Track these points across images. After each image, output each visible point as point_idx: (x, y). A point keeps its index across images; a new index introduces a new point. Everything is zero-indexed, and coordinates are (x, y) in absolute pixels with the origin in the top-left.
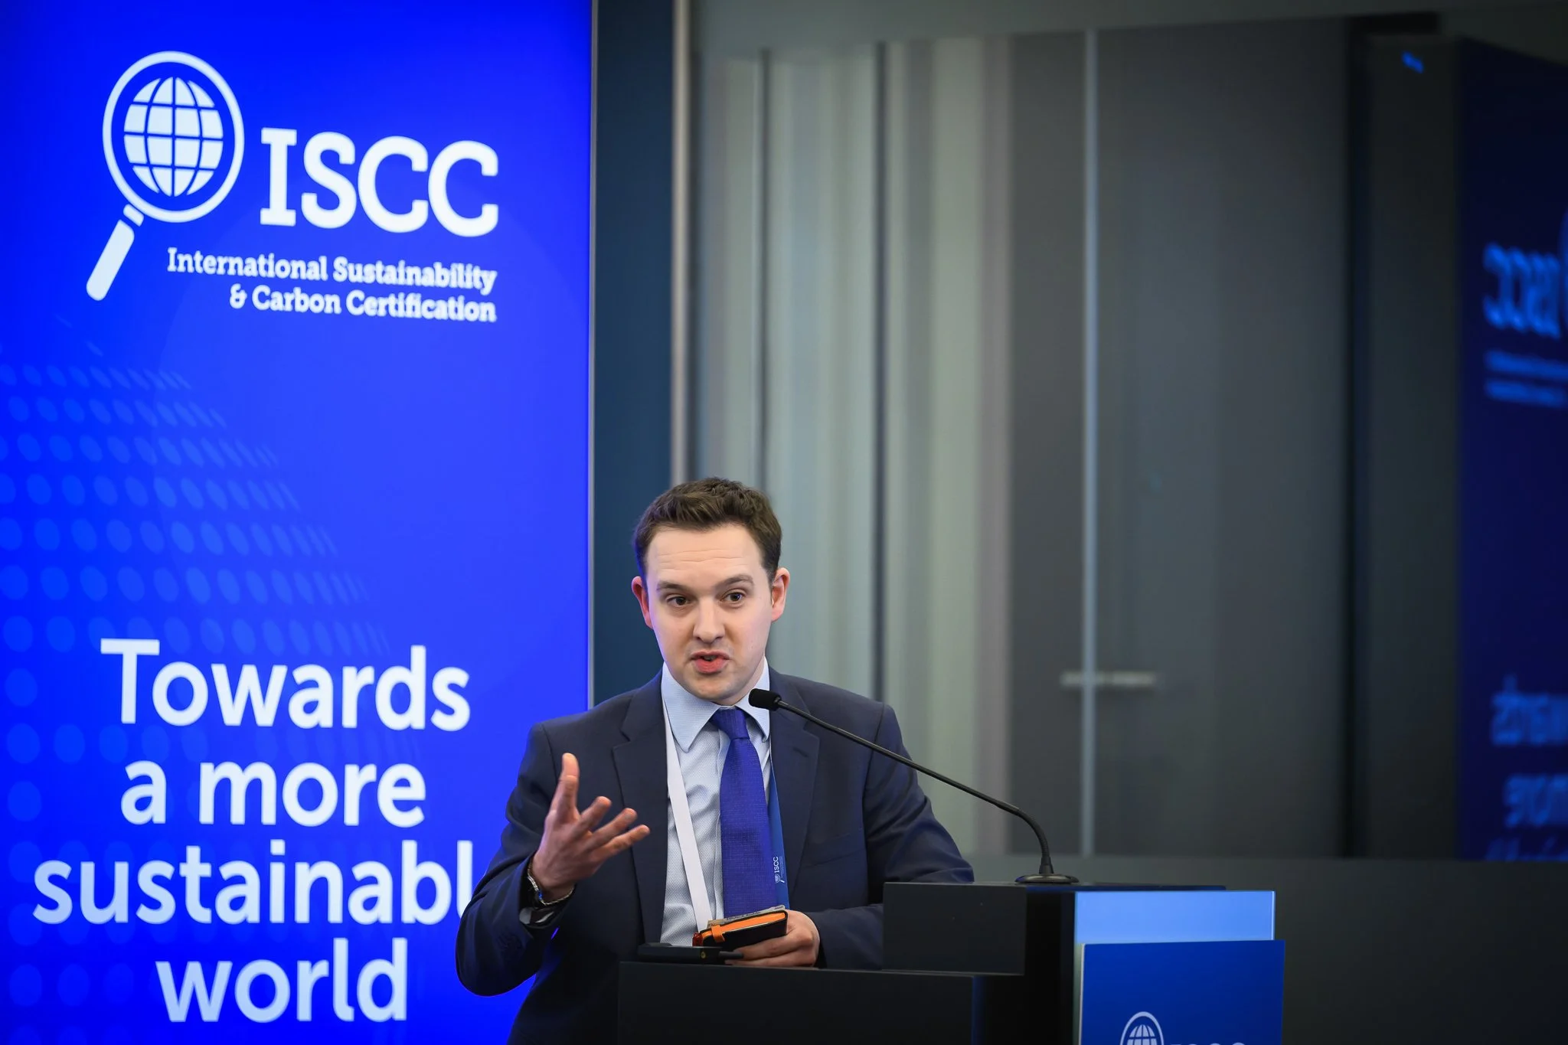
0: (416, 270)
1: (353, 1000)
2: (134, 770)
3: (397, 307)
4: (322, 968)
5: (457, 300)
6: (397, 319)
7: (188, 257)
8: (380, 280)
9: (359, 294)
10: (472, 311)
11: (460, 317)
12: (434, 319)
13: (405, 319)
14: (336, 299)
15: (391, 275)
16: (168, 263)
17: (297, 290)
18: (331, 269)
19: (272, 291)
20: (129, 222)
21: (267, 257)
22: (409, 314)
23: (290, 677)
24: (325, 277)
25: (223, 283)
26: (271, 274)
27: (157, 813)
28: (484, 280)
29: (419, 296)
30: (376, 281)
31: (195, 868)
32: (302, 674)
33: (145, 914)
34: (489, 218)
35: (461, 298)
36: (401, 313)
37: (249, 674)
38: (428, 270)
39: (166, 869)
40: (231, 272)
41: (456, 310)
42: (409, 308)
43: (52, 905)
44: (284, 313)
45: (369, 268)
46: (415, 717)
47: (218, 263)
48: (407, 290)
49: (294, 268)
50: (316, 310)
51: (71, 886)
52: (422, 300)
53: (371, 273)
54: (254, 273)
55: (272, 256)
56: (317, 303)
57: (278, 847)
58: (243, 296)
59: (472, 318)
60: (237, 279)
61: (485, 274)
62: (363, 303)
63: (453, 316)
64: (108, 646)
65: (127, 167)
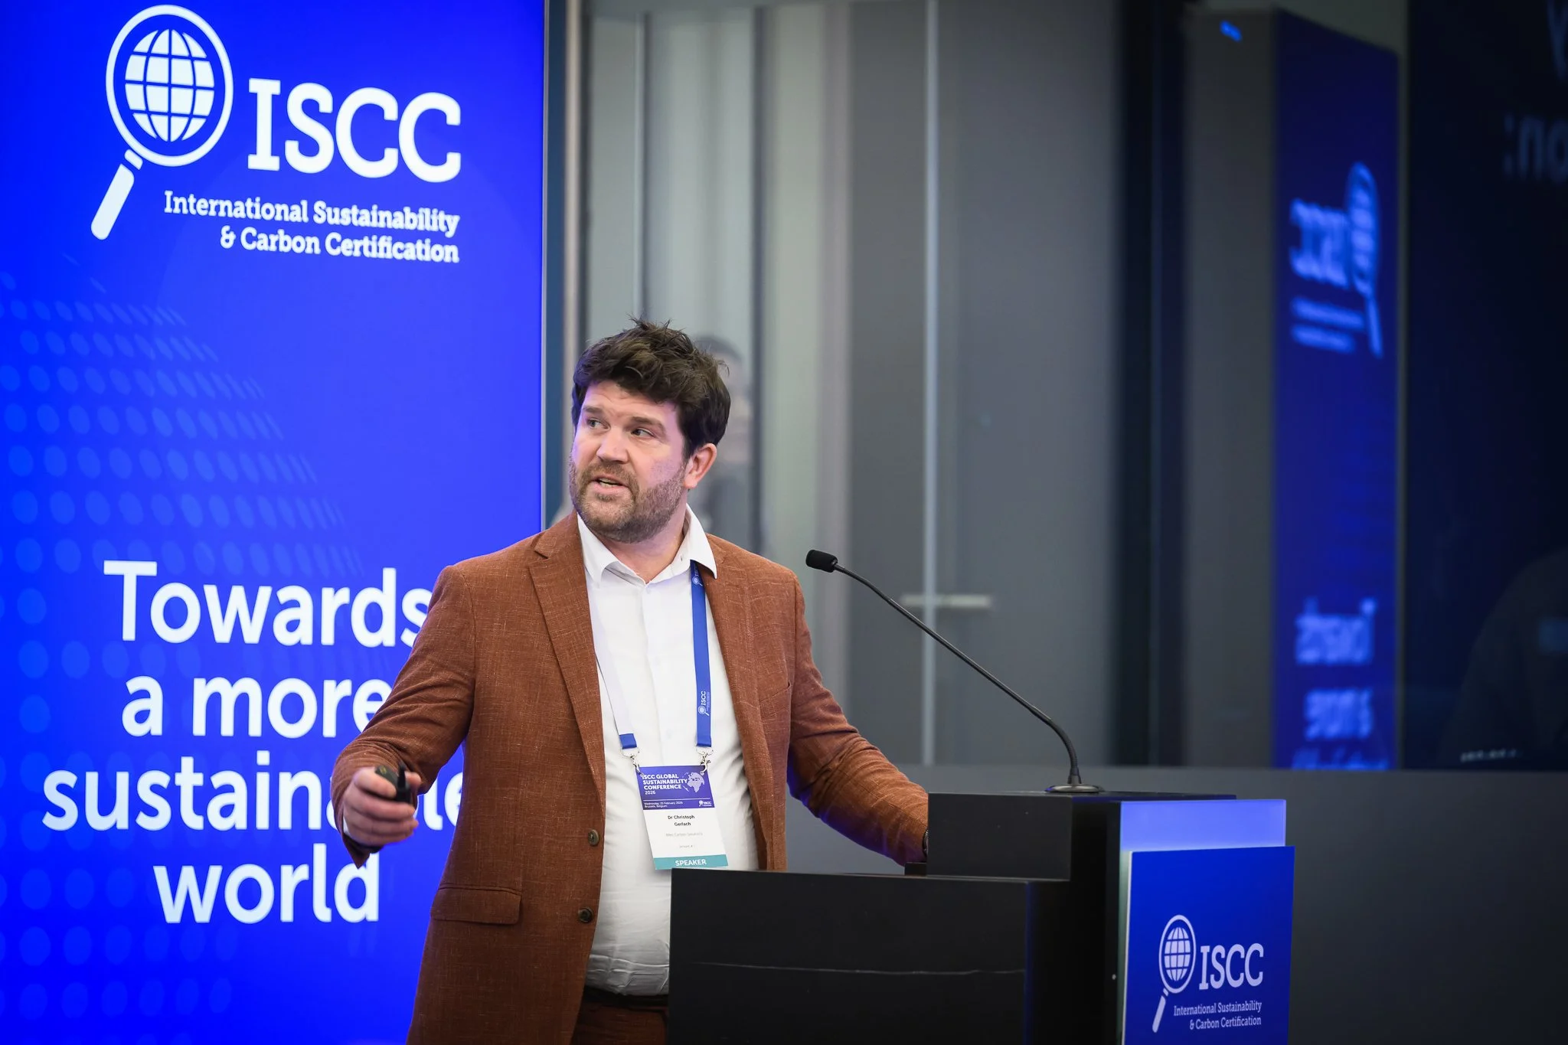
0: (388, 214)
1: (330, 902)
2: (134, 685)
3: (370, 249)
4: (303, 872)
5: (424, 243)
6: (371, 259)
7: (183, 200)
8: (355, 223)
9: (336, 236)
10: (438, 253)
11: (427, 258)
12: (404, 260)
13: (377, 259)
14: (315, 240)
15: (366, 218)
16: (164, 205)
17: (281, 232)
18: (311, 212)
19: (258, 233)
20: (130, 166)
21: (254, 201)
22: (381, 255)
23: (274, 597)
24: (306, 219)
25: (214, 224)
26: (257, 216)
27: (155, 725)
28: (448, 224)
29: (390, 238)
30: (351, 224)
31: (188, 778)
32: (285, 594)
33: (144, 821)
34: (452, 166)
35: (428, 241)
36: (374, 254)
37: (238, 593)
38: (398, 214)
39: (162, 779)
40: (222, 214)
41: (423, 252)
42: (382, 250)
43: (59, 812)
44: (269, 252)
45: (345, 211)
46: (386, 636)
47: (209, 205)
48: (379, 232)
49: (277, 211)
50: (298, 250)
51: (77, 794)
52: (393, 242)
53: (347, 216)
54: (243, 215)
55: (258, 199)
56: (299, 244)
57: (263, 758)
58: (232, 237)
59: (437, 259)
60: (227, 220)
61: (449, 218)
62: (339, 244)
63: (421, 257)
64: (111, 568)
65: (127, 114)
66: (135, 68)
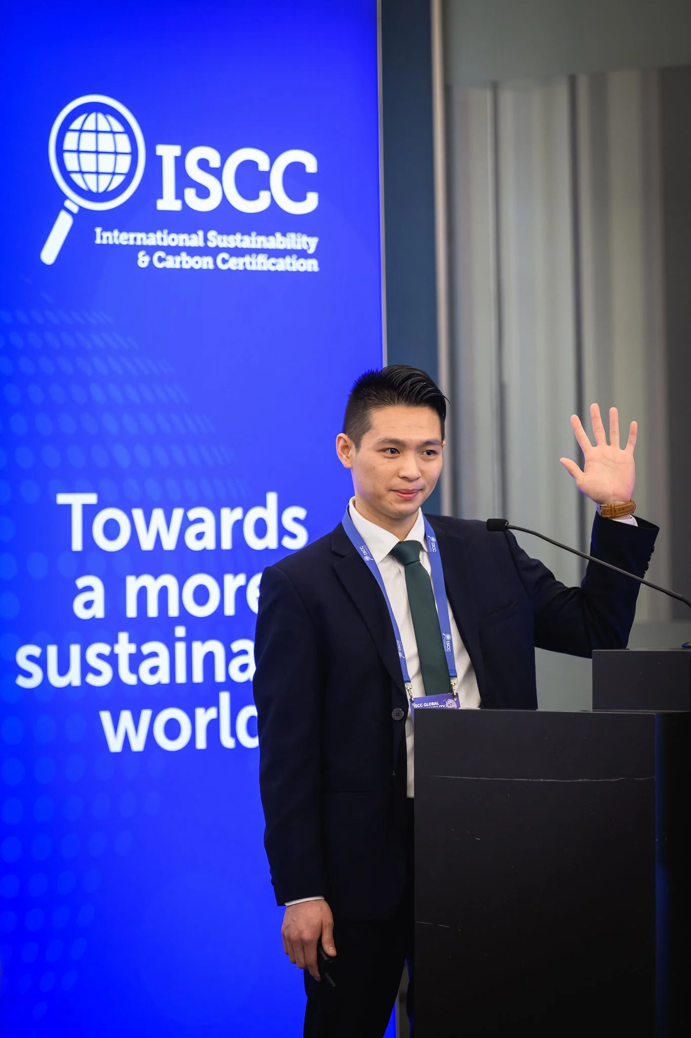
0: (262, 238)
1: (234, 733)
2: (81, 582)
3: (251, 264)
4: (212, 713)
5: (291, 258)
6: (251, 272)
7: (108, 234)
8: (239, 246)
9: (225, 255)
10: (302, 265)
11: (294, 269)
12: (276, 271)
13: (256, 271)
14: (209, 259)
15: (247, 242)
16: (95, 238)
17: (184, 254)
18: (206, 239)
19: (166, 255)
20: (69, 211)
21: (162, 232)
22: (259, 268)
23: (185, 517)
24: (202, 244)
25: (134, 250)
26: (165, 244)
27: (98, 611)
28: (311, 243)
29: (266, 256)
30: (236, 246)
31: (124, 647)
32: (193, 514)
33: (92, 679)
34: (312, 202)
35: (294, 257)
36: (254, 268)
37: (158, 515)
38: (271, 238)
39: (105, 649)
40: (139, 243)
41: (291, 265)
42: (259, 264)
43: (28, 675)
44: (175, 270)
45: (231, 237)
46: (271, 541)
47: (129, 237)
48: (258, 251)
49: (181, 239)
50: (197, 267)
51: (42, 662)
52: (269, 258)
53: (233, 241)
54: (154, 243)
55: (165, 231)
56: (197, 263)
57: (180, 631)
58: (147, 259)
59: (302, 269)
60: (142, 247)
61: (310, 240)
62: (228, 261)
63: (289, 269)
64: (62, 499)
65: (66, 174)
66: (70, 141)
